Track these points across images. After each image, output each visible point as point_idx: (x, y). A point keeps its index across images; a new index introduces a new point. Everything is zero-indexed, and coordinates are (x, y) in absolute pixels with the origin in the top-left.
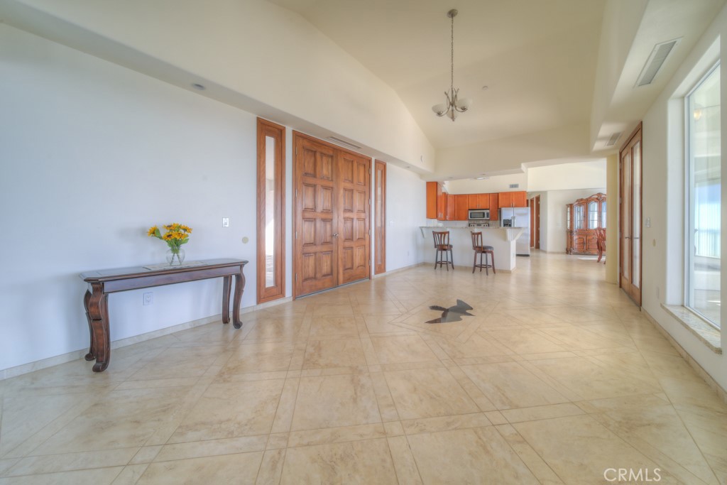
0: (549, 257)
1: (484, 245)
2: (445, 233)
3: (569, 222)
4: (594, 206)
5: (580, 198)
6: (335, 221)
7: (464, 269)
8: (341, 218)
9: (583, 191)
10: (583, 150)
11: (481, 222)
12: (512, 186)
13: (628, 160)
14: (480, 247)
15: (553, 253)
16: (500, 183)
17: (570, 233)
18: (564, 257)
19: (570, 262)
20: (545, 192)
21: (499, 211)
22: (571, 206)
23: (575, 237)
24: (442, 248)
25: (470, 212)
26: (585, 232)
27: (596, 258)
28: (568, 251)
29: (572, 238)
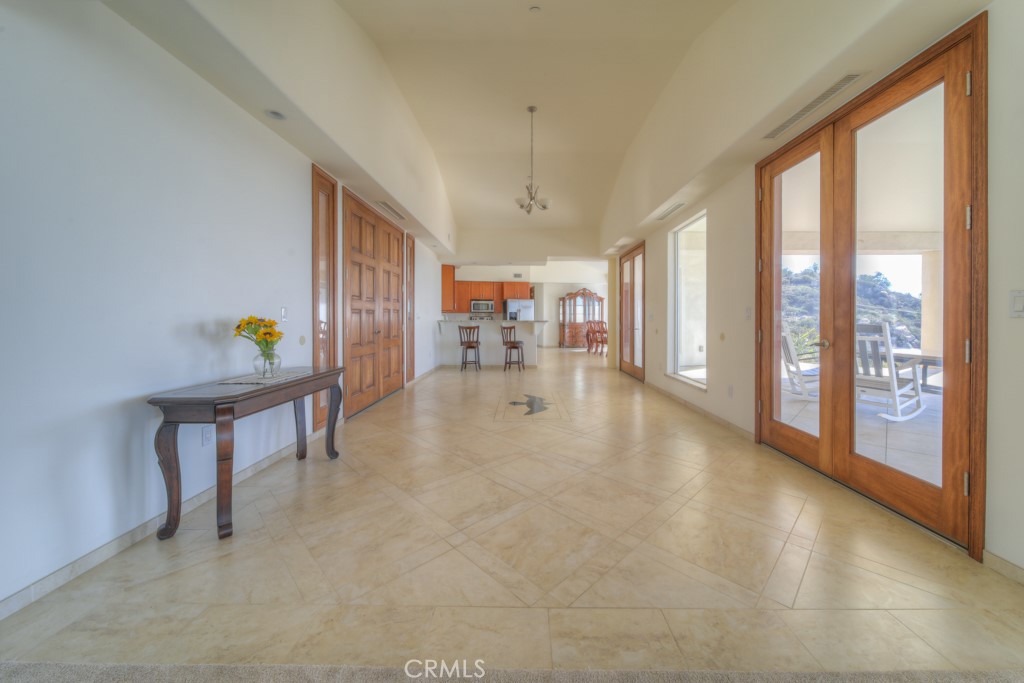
0: (545, 352)
1: (517, 340)
2: (474, 328)
3: (561, 316)
4: (580, 300)
5: (570, 292)
6: (377, 313)
7: (492, 368)
8: (381, 308)
9: (572, 285)
10: (593, 252)
11: (483, 315)
12: (516, 276)
13: (627, 266)
14: (511, 342)
15: (548, 347)
16: (505, 273)
17: (562, 326)
18: (557, 351)
19: (561, 356)
20: (541, 285)
21: (505, 305)
22: (563, 299)
23: (567, 331)
24: (470, 345)
25: (473, 302)
26: (574, 326)
27: (585, 350)
28: (561, 344)
29: (564, 332)
